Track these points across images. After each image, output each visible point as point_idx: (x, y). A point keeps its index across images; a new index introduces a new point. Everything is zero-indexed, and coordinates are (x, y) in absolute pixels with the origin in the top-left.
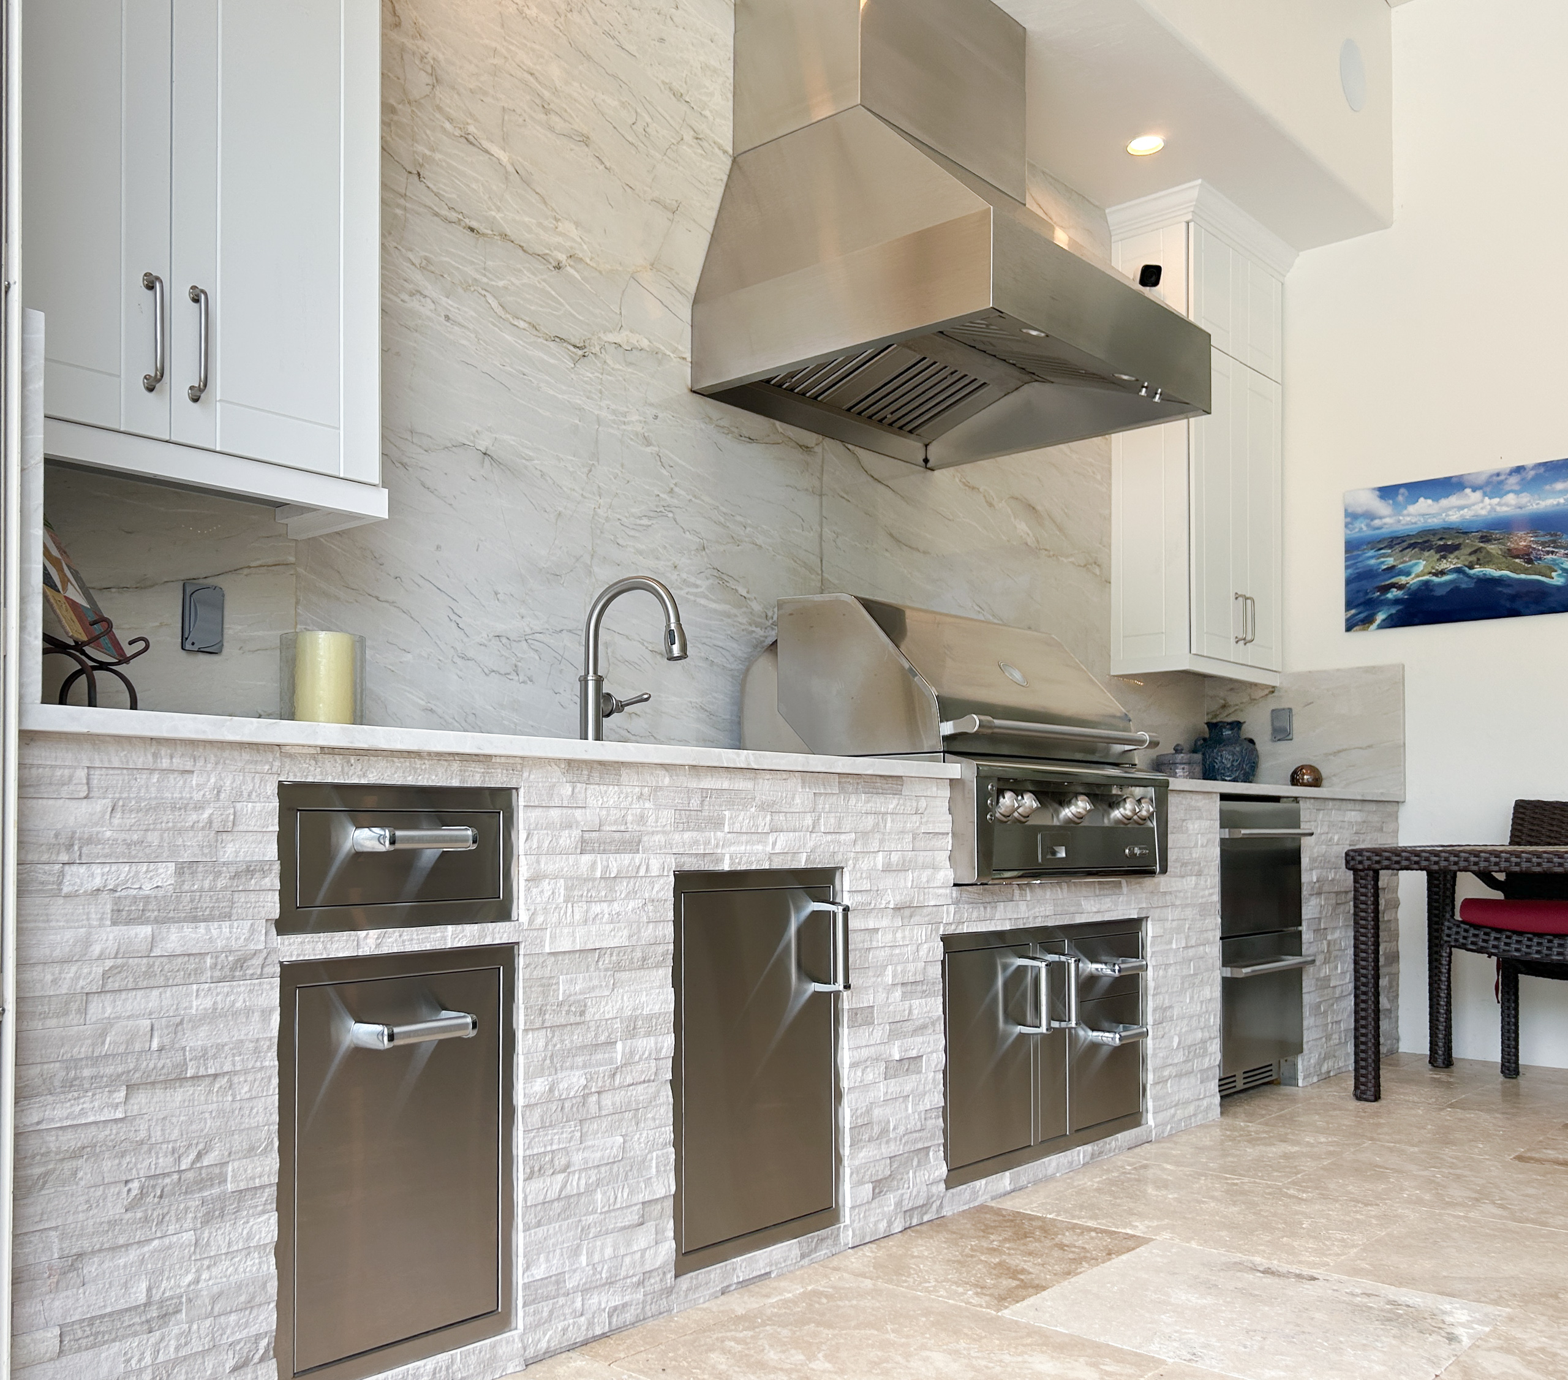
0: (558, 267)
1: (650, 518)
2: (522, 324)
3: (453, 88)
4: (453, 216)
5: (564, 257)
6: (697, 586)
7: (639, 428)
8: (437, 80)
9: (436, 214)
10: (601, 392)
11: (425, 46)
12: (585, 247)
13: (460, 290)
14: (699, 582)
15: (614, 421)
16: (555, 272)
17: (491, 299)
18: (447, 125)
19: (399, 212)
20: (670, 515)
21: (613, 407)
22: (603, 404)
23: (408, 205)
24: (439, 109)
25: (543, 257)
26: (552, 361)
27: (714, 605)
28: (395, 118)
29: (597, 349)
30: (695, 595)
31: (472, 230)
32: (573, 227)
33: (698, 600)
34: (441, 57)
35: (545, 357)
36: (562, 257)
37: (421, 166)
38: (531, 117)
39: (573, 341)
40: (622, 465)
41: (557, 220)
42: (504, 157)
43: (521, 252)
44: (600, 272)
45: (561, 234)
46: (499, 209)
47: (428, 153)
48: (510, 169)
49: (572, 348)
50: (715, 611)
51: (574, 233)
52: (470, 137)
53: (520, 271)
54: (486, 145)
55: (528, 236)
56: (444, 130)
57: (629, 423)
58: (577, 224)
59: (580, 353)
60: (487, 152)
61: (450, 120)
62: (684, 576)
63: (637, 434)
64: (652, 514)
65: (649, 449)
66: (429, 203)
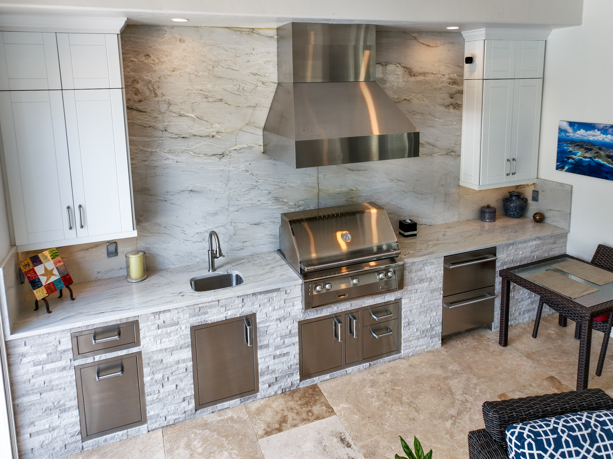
0: (213, 136)
1: (249, 191)
2: (201, 155)
3: (175, 104)
4: (177, 136)
5: (215, 133)
6: (267, 204)
7: (244, 169)
8: (169, 104)
9: (172, 138)
10: (230, 164)
11: (165, 98)
12: (222, 128)
13: (181, 154)
14: (268, 202)
15: (235, 170)
16: (212, 139)
17: (190, 152)
18: (174, 115)
19: (160, 141)
20: (257, 188)
21: (234, 166)
22: (231, 166)
23: (163, 139)
24: (171, 111)
25: (208, 136)
26: (212, 161)
27: (274, 207)
28: (158, 119)
29: (228, 153)
30: (267, 206)
31: (183, 138)
32: (218, 125)
33: (268, 207)
34: (170, 98)
35: (210, 161)
36: (214, 134)
37: (166, 128)
38: (202, 102)
39: (219, 154)
40: (238, 180)
41: (211, 125)
42: (193, 115)
43: (200, 137)
44: (228, 133)
45: (213, 128)
46: (192, 129)
47: (168, 124)
48: (195, 117)
49: (219, 156)
50: (275, 208)
51: (217, 126)
52: (182, 115)
53: (200, 142)
54: (187, 114)
55: (202, 132)
56: (173, 116)
57: (240, 169)
58: (219, 123)
59: (222, 156)
60: (187, 116)
61: (175, 113)
62: (263, 202)
63: (243, 170)
64: (250, 189)
65: (248, 173)
66: (169, 136)
